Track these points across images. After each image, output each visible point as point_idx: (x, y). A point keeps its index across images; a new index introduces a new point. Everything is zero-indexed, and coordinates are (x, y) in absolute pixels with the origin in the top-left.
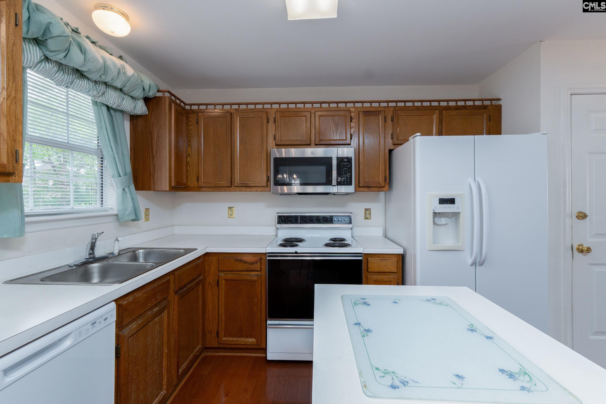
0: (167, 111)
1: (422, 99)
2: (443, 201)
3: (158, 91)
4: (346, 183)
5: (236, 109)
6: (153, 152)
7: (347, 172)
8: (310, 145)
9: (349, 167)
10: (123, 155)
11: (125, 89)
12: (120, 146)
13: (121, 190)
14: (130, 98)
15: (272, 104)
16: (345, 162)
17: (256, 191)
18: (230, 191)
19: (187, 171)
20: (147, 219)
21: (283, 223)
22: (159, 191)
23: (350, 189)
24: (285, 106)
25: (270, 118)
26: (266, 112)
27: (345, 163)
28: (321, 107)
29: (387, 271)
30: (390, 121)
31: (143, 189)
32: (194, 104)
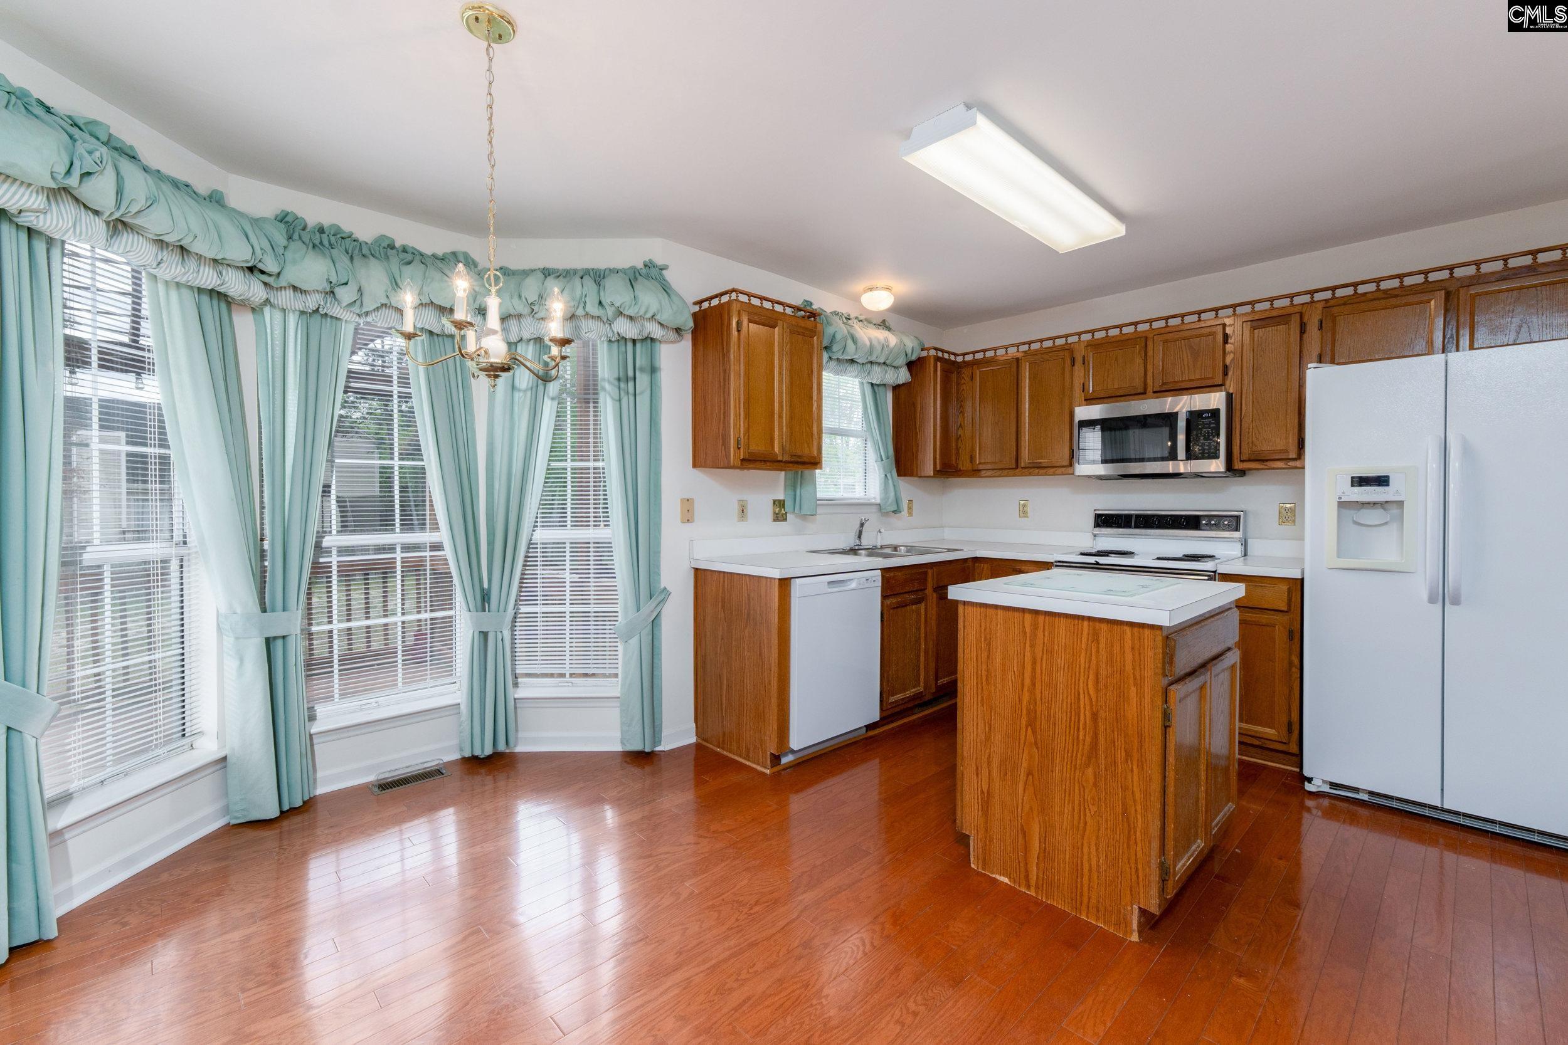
0: (932, 374)
1: (1401, 272)
2: (1361, 481)
3: (922, 350)
4: (1207, 455)
5: (1025, 352)
6: (916, 428)
7: (1209, 436)
8: (1144, 393)
9: (1214, 427)
10: (885, 435)
11: (887, 362)
12: (882, 426)
13: (883, 476)
14: (893, 368)
15: (1079, 334)
16: (1206, 418)
17: (1054, 474)
18: (1015, 475)
19: (958, 449)
20: (910, 514)
21: (1103, 527)
22: (925, 477)
23: (1217, 465)
24: (1102, 334)
25: (1076, 359)
26: (1069, 349)
27: (1207, 421)
28: (1167, 326)
29: (1266, 607)
30: (1316, 330)
31: (905, 475)
32: (968, 353)
